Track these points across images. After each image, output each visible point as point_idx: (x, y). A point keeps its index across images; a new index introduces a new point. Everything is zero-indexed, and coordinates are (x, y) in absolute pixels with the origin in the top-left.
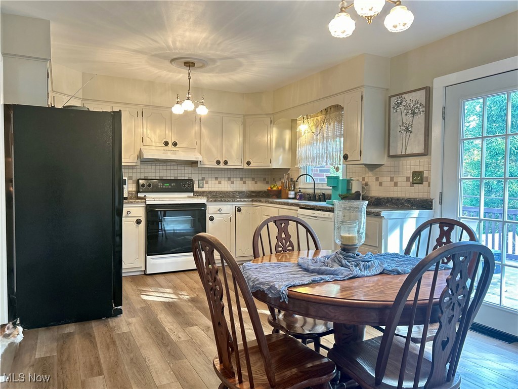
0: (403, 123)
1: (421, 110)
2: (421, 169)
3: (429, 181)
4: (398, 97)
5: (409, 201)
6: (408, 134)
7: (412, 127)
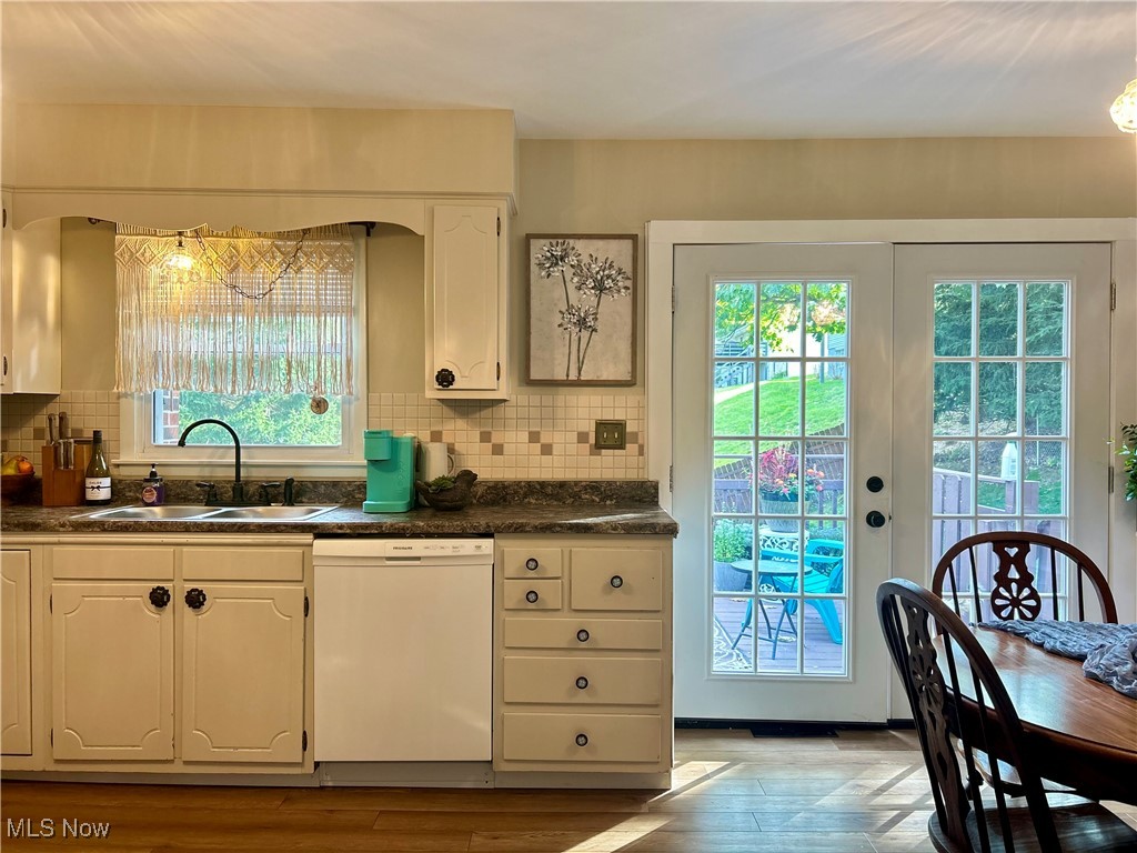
0: (570, 307)
1: (619, 284)
2: (619, 416)
3: (640, 442)
4: (554, 242)
5: (592, 488)
6: (585, 334)
7: (596, 319)
